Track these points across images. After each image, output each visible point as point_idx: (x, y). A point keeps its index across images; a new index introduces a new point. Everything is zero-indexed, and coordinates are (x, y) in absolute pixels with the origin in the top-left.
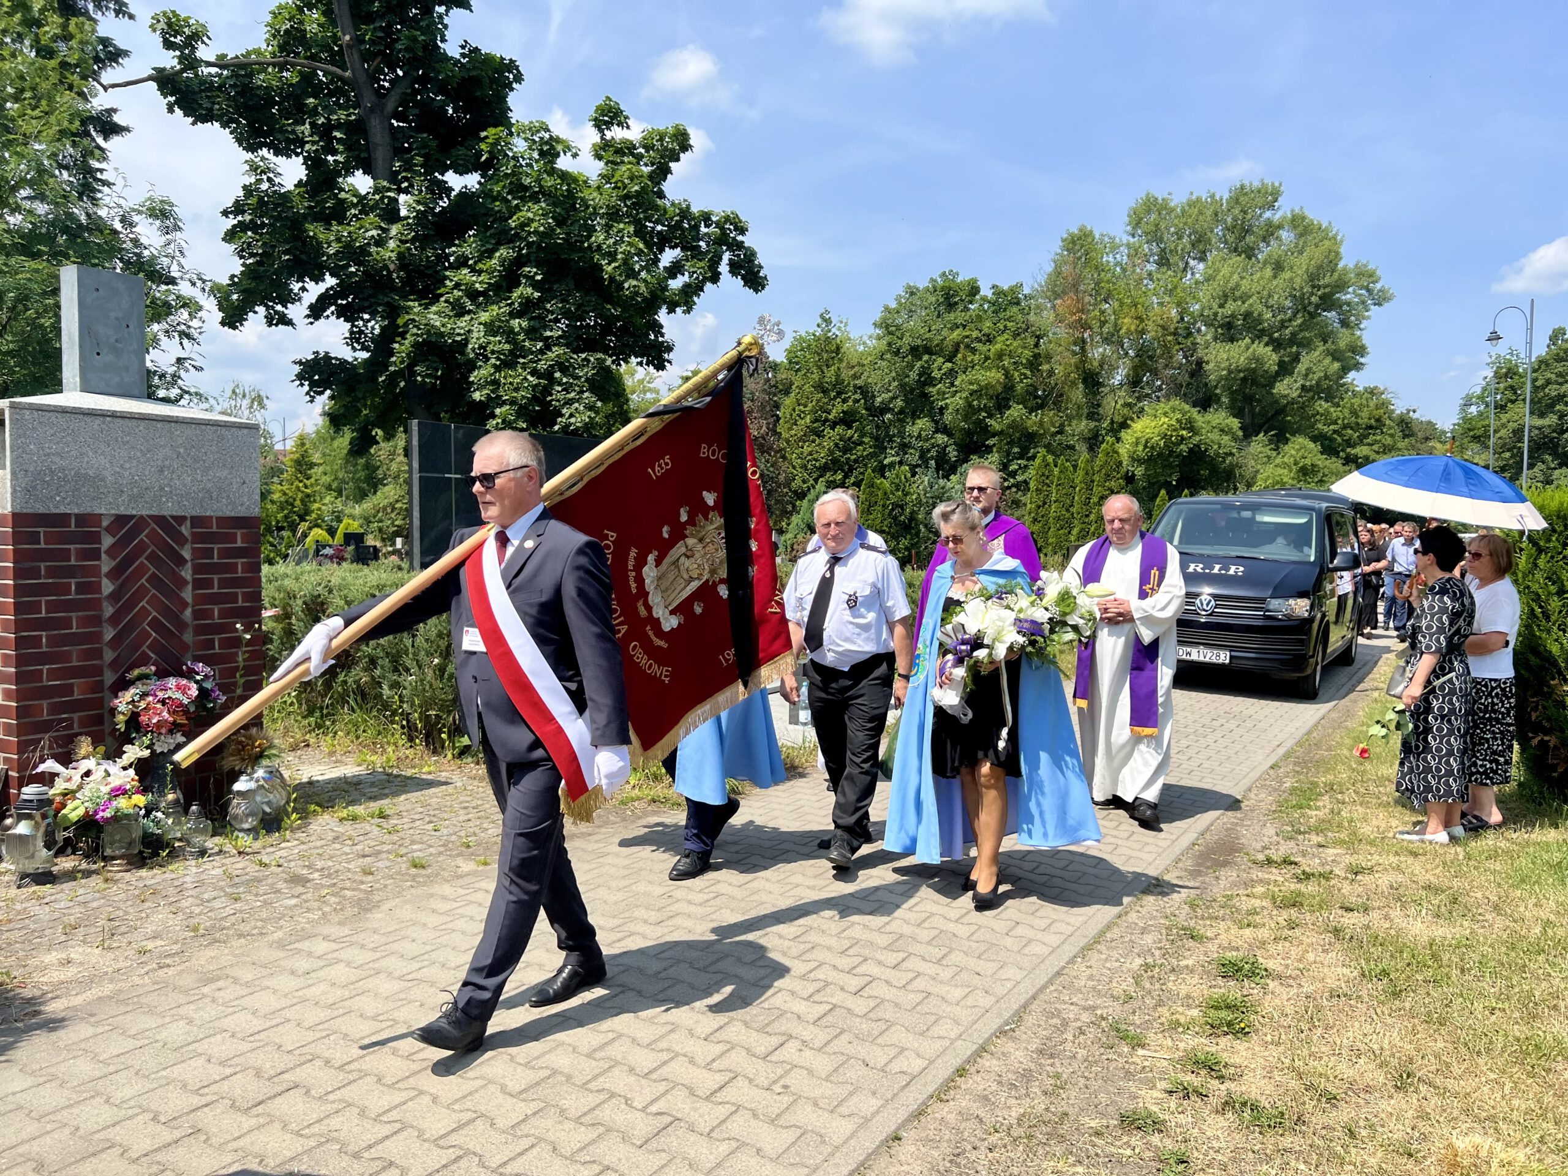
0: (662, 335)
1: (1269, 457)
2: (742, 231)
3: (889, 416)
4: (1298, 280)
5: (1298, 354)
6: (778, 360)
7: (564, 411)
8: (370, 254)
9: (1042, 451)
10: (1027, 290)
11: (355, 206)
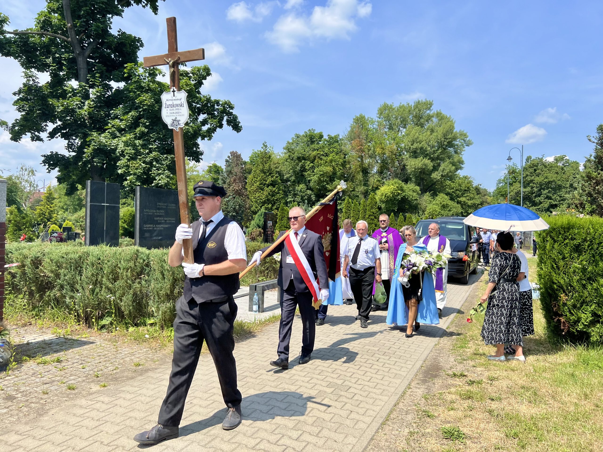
0: (199, 148)
1: (431, 201)
2: (232, 108)
3: (289, 183)
4: (439, 136)
5: (440, 163)
6: (246, 161)
7: (157, 178)
8: (76, 112)
9: (347, 198)
10: (341, 137)
11: (70, 92)
